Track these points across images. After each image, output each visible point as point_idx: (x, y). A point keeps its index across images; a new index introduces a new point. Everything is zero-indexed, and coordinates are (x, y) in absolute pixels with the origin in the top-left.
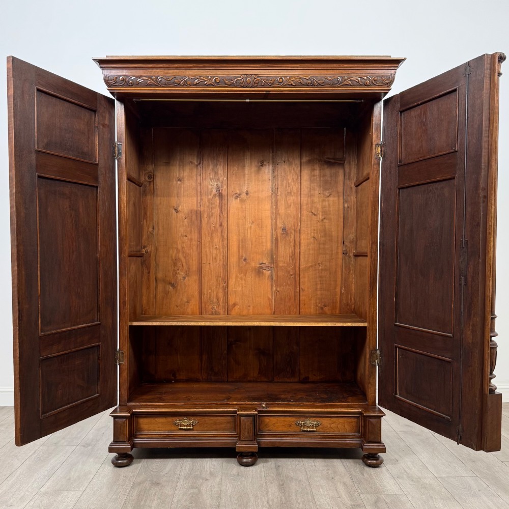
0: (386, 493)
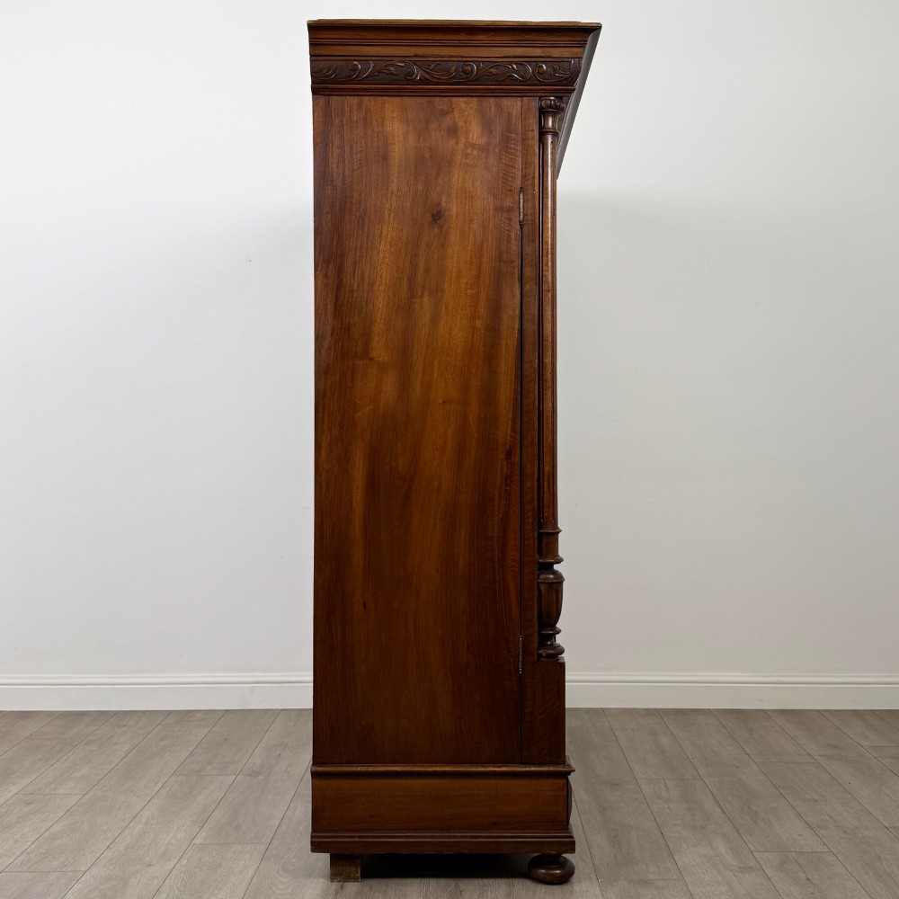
0: (798, 849)
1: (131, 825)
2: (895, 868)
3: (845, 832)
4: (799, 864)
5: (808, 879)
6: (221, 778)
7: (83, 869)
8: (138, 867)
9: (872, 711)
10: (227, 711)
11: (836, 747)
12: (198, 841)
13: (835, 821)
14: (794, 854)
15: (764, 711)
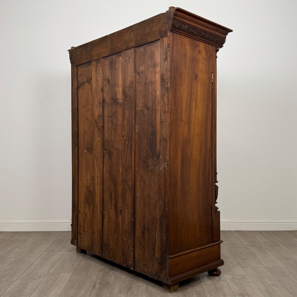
0: (238, 274)
1: (30, 267)
2: (267, 280)
3: (253, 269)
4: (238, 279)
5: (240, 283)
6: (59, 252)
7: (14, 281)
8: (31, 280)
9: (264, 231)
10: (63, 231)
11: (252, 242)
12: (51, 272)
13: (250, 265)
14: (236, 276)
15: (231, 231)
